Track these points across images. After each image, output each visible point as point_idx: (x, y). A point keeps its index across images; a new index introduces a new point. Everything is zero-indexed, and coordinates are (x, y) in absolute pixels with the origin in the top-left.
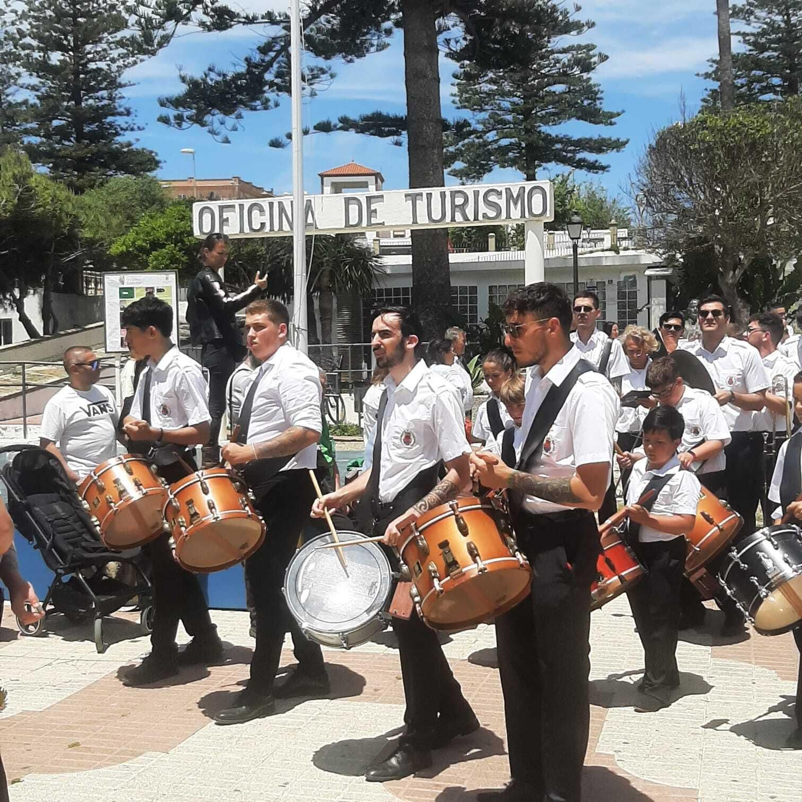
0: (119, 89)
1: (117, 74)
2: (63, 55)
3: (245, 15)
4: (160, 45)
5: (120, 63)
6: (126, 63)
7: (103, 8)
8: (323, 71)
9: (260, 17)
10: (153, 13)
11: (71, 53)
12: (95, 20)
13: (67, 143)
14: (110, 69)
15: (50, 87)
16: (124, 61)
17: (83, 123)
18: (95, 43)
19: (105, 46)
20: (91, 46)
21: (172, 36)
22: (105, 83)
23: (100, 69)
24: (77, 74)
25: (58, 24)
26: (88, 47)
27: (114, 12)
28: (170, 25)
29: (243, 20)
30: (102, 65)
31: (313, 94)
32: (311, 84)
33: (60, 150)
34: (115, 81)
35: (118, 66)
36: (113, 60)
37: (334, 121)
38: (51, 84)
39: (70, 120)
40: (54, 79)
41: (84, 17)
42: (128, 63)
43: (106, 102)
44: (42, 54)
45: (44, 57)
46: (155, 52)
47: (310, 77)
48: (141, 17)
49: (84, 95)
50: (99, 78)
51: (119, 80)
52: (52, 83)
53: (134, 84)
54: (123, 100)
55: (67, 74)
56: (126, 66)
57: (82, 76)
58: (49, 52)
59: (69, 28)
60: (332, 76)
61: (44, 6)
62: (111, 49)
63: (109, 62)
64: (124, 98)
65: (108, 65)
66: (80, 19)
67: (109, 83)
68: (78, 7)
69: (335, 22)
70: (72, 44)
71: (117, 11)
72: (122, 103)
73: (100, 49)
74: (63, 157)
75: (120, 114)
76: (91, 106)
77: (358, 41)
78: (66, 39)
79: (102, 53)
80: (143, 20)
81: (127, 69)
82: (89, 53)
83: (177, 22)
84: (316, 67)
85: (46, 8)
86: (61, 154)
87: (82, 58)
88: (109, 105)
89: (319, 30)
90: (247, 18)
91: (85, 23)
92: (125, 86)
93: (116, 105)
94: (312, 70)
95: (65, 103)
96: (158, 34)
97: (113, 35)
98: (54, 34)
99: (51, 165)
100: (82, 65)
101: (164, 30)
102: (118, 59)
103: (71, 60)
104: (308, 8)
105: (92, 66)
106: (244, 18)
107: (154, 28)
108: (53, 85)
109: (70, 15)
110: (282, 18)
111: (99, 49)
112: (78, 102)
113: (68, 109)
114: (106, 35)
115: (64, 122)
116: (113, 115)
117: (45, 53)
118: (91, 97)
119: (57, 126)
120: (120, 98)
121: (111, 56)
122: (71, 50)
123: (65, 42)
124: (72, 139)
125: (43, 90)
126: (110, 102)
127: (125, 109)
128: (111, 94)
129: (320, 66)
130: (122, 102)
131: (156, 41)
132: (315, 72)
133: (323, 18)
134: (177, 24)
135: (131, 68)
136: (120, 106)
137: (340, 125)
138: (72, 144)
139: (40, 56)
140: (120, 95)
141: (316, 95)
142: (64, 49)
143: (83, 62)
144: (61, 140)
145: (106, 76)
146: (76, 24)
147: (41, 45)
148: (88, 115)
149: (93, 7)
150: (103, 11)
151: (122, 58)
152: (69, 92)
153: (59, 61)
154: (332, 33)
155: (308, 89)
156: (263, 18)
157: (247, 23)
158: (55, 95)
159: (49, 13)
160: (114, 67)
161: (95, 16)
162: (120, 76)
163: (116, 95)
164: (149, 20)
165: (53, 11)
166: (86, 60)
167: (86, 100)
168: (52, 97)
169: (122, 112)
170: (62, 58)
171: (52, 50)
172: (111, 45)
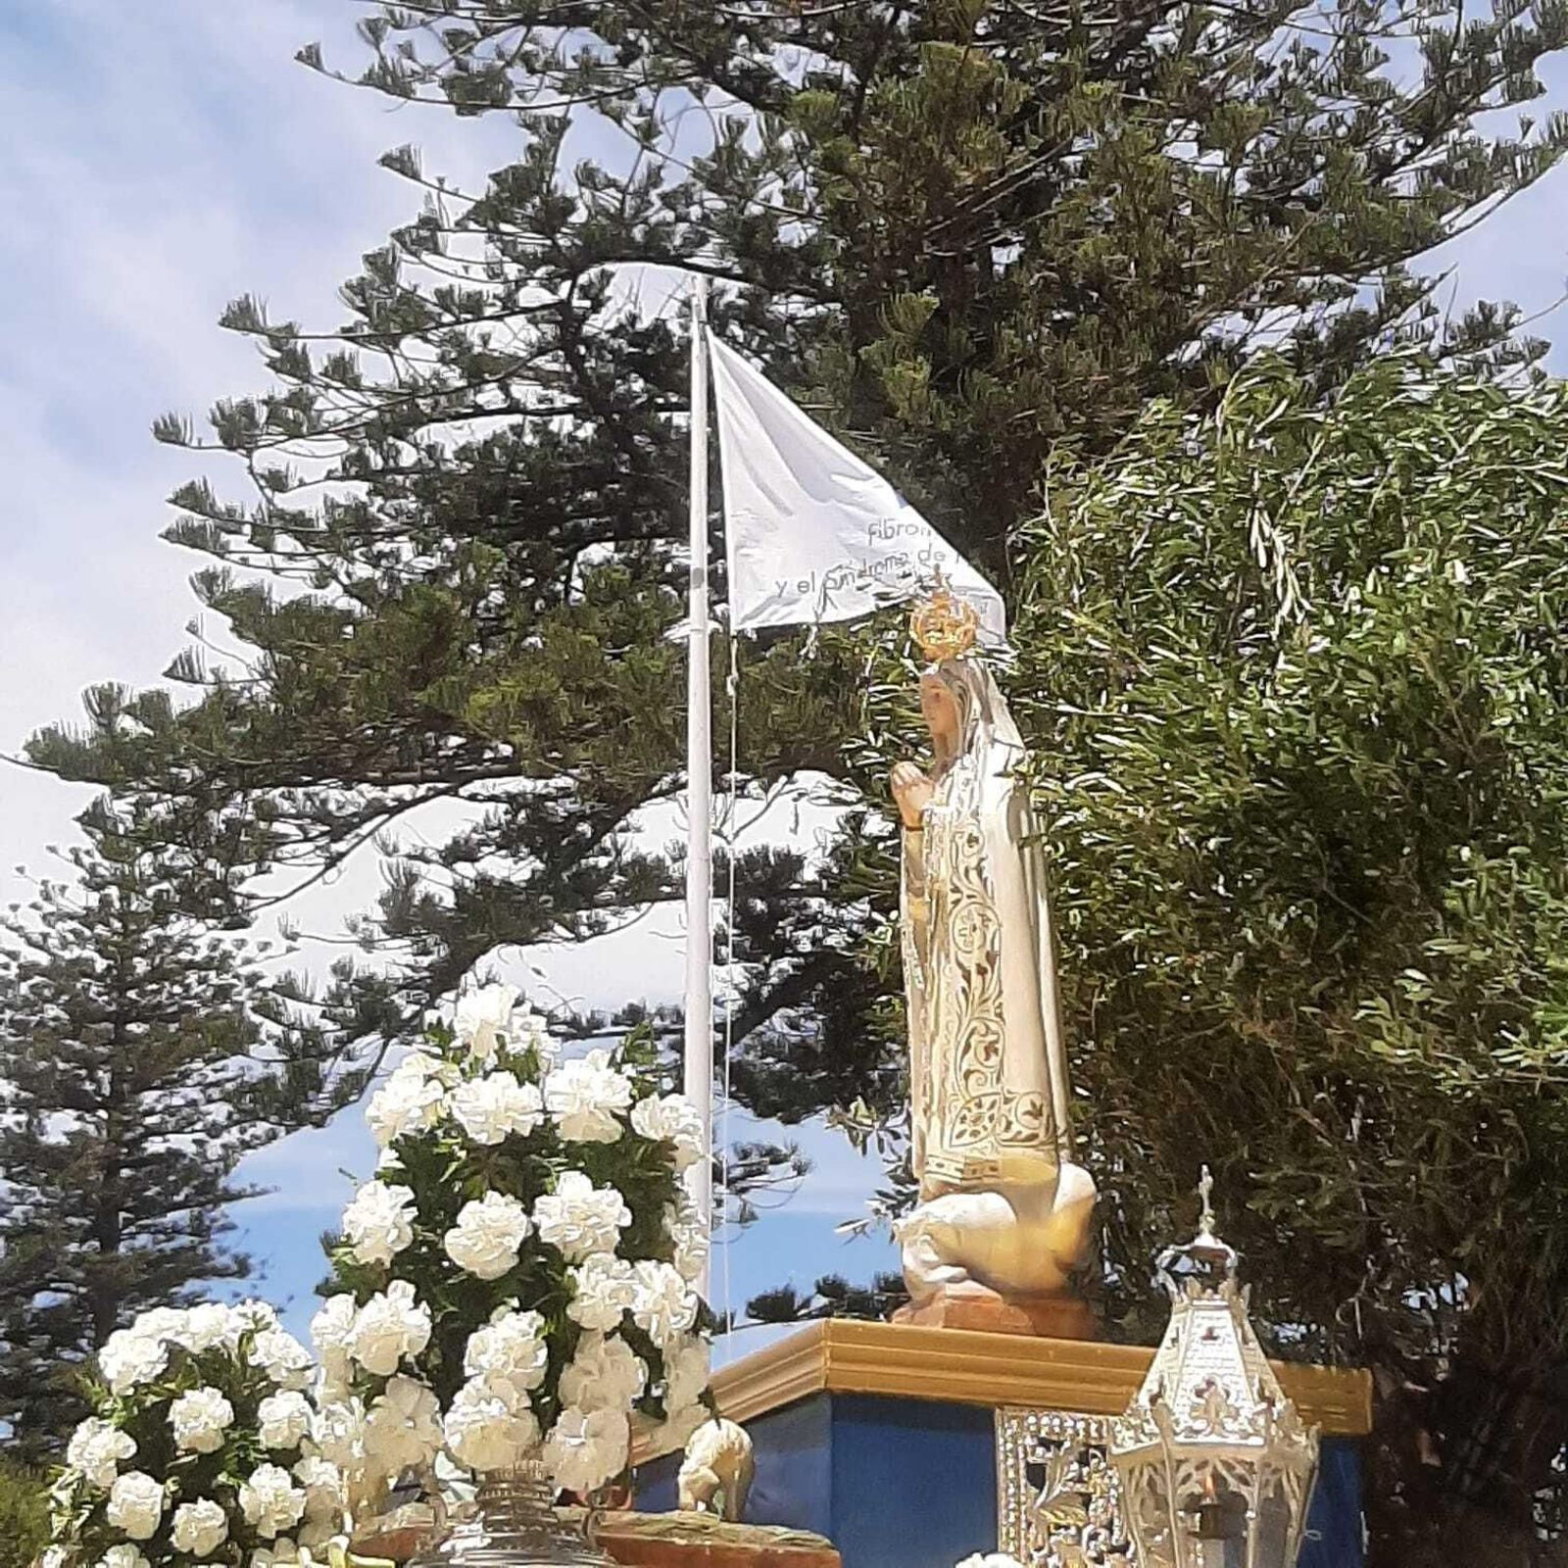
0: (224, 1206)
1: (221, 1165)
2: (79, 1118)
3: (569, 1016)
4: (341, 1100)
5: (232, 1136)
6: (247, 1137)
7: (196, 997)
8: (776, 1158)
9: (609, 1020)
10: (323, 1015)
11: (103, 1114)
12: (173, 1027)
13: (67, 1354)
14: (203, 1154)
15: (37, 1205)
16: (243, 1131)
17: (119, 1296)
18: (168, 1085)
19: (194, 1094)
20: (156, 1094)
21: (372, 1075)
22: (186, 1191)
23: (175, 1155)
24: (111, 1168)
25: (74, 1038)
26: (149, 1098)
27: (227, 1007)
28: (368, 1044)
29: (563, 1028)
30: (183, 1143)
31: (746, 1217)
32: (744, 1190)
33: (44, 1376)
34: (214, 1183)
35: (224, 1146)
36: (214, 1130)
37: (804, 1288)
38: (39, 1196)
39: (82, 1290)
40: (49, 1182)
41: (144, 1021)
42: (254, 1137)
43: (184, 1240)
44: (23, 1118)
45: (29, 1123)
46: (325, 1118)
47: (738, 1172)
48: (291, 1027)
49: (128, 1223)
50: (172, 1178)
51: (222, 1182)
52: (44, 1193)
53: (264, 1192)
54: (230, 1234)
55: (85, 1170)
56: (246, 1145)
57: (125, 1172)
58: (44, 1113)
59: (101, 1049)
60: (800, 1170)
61: (40, 995)
62: (210, 1101)
63: (201, 1136)
64: (232, 1227)
65: (198, 1143)
66: (132, 1027)
67: (200, 1190)
68: (132, 994)
69: (810, 1025)
70: (106, 1090)
71: (233, 1003)
72: (225, 1244)
73: (182, 1102)
74: (55, 1392)
75: (222, 1273)
76: (140, 1255)
77: (875, 1075)
78: (93, 1079)
79: (186, 1111)
80: (295, 1036)
81: (249, 1152)
82: (151, 1112)
83: (388, 1037)
84: (757, 1146)
85: (47, 1001)
86: (49, 1384)
87: (128, 1126)
88: (193, 1248)
89: (768, 1049)
90: (574, 1023)
91: (147, 1035)
92: (239, 1196)
93: (212, 1247)
94: (745, 1155)
95: (73, 1247)
96: (335, 1069)
97: (219, 1065)
98: (61, 1066)
99: (18, 1416)
100: (126, 1144)
101: (349, 1058)
102: (227, 1128)
103: (98, 1129)
104: (736, 995)
105: (155, 1146)
106: (565, 1023)
107: (324, 1055)
108: (44, 1200)
109: (107, 1017)
110: (667, 1022)
111: (177, 1101)
112: (109, 1242)
113: (78, 1260)
114: (198, 1064)
115: (67, 1296)
116: (200, 1274)
117: (33, 1114)
118: (144, 1229)
119: (44, 1310)
120: (224, 1228)
121: (210, 1118)
122: (102, 1106)
123: (89, 1086)
124: (83, 1342)
125: (17, 1211)
126: (196, 1239)
127: (236, 1258)
128: (199, 1218)
129: (767, 1143)
130: (228, 1239)
131: (329, 1087)
132: (754, 1158)
133: (778, 1021)
134: (385, 1045)
135: (261, 1149)
136: (222, 1251)
137: (821, 1301)
138: (81, 1355)
139: (19, 1124)
140: (222, 1222)
141: (753, 1217)
142: (82, 1104)
143: (129, 1136)
144: (51, 1348)
145: (192, 1171)
146: (120, 1039)
147: (23, 1094)
148: (131, 1277)
149: (171, 995)
150: (194, 1003)
151: (237, 1123)
152: (85, 1216)
153: (66, 1134)
154: (802, 1053)
155: (732, 1204)
156: (615, 1023)
157: (574, 1037)
158: (46, 1224)
159: (52, 1011)
160: (214, 1148)
161: (174, 1018)
162: (226, 1172)
163: (214, 1220)
164: (312, 1035)
165: (65, 1007)
166: (141, 1130)
167: (132, 1236)
168: (40, 1230)
169: (227, 1268)
170: (77, 1126)
171: (53, 1108)
172: (210, 1091)
